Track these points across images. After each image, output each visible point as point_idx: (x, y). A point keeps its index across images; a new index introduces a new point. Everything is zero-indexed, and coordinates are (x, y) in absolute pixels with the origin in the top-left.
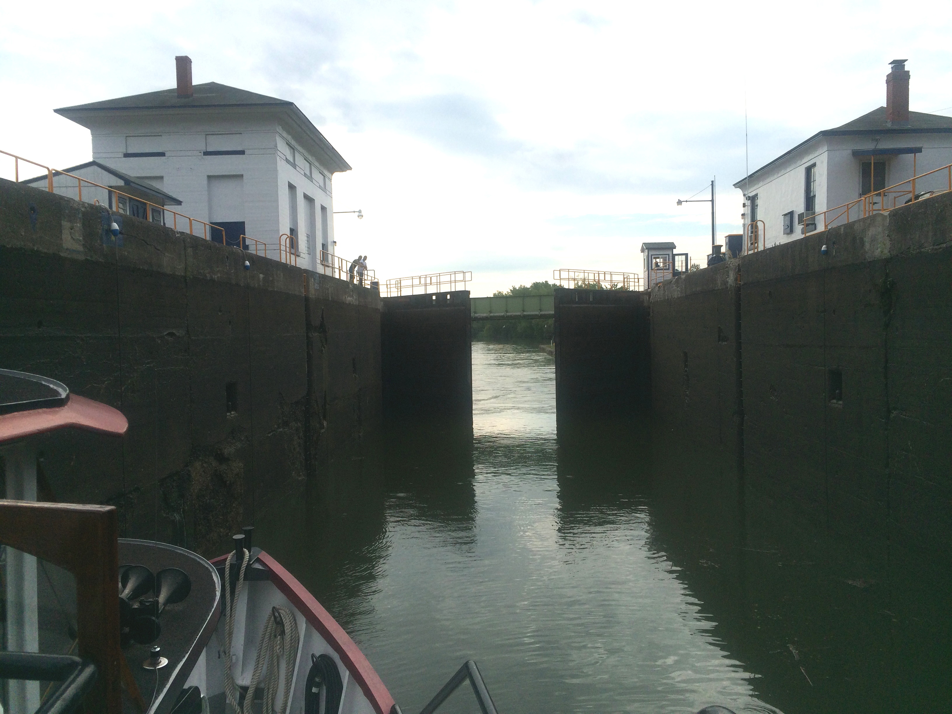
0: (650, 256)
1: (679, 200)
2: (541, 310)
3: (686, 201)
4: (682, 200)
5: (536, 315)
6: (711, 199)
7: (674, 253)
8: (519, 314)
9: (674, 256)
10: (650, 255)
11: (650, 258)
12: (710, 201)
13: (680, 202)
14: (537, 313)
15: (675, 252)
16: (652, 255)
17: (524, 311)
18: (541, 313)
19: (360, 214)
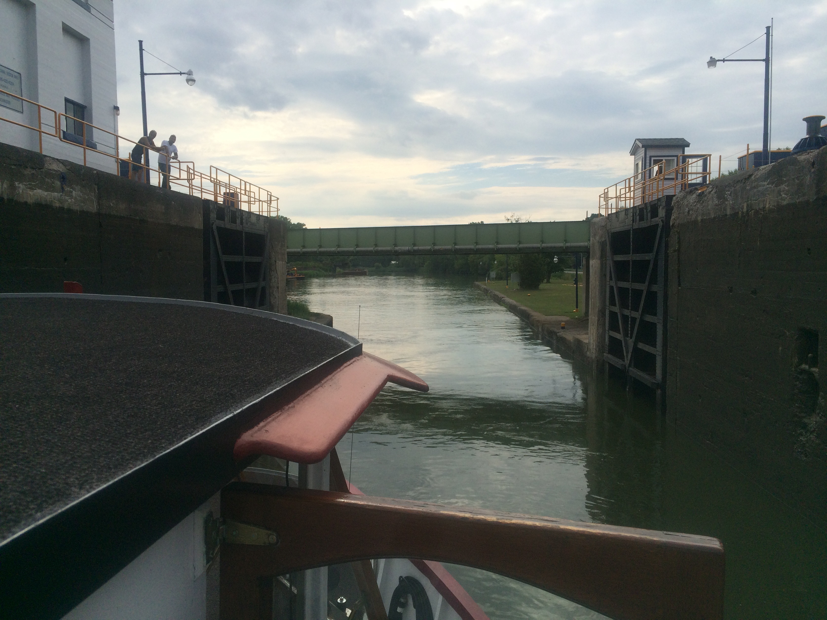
0: (648, 159)
1: (711, 58)
2: (477, 243)
3: (724, 60)
4: (717, 59)
5: (471, 249)
6: (764, 57)
7: (686, 153)
8: (449, 247)
9: (685, 158)
10: (648, 156)
11: (648, 161)
12: (763, 60)
13: (712, 62)
14: (472, 247)
15: (688, 151)
16: (651, 157)
17: (455, 244)
18: (477, 247)
19: (190, 77)
